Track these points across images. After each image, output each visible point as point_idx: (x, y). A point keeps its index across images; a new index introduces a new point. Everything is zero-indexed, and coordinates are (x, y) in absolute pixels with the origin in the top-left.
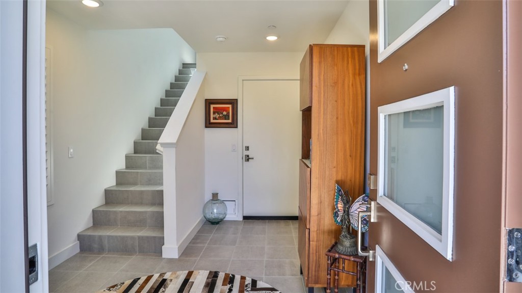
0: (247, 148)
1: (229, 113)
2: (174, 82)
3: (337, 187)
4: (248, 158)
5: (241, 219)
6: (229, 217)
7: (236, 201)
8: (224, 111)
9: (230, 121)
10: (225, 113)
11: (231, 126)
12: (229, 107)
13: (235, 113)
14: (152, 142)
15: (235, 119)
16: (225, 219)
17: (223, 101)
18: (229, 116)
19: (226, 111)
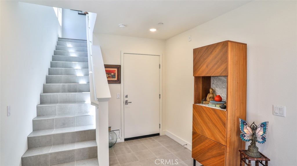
0: (127, 97)
1: (115, 74)
2: (55, 50)
3: (241, 120)
4: (127, 103)
5: (123, 141)
6: (119, 141)
7: (120, 130)
8: (112, 73)
9: (116, 79)
10: (112, 74)
11: (117, 82)
12: (115, 70)
13: (119, 74)
14: (56, 94)
15: (119, 78)
16: (117, 142)
17: (111, 66)
18: (115, 76)
19: (113, 73)
